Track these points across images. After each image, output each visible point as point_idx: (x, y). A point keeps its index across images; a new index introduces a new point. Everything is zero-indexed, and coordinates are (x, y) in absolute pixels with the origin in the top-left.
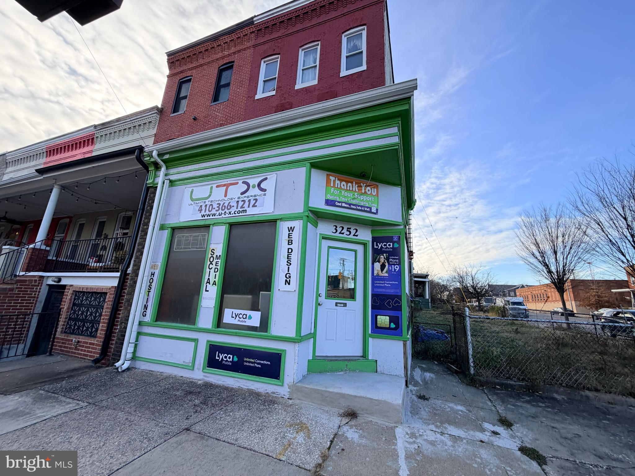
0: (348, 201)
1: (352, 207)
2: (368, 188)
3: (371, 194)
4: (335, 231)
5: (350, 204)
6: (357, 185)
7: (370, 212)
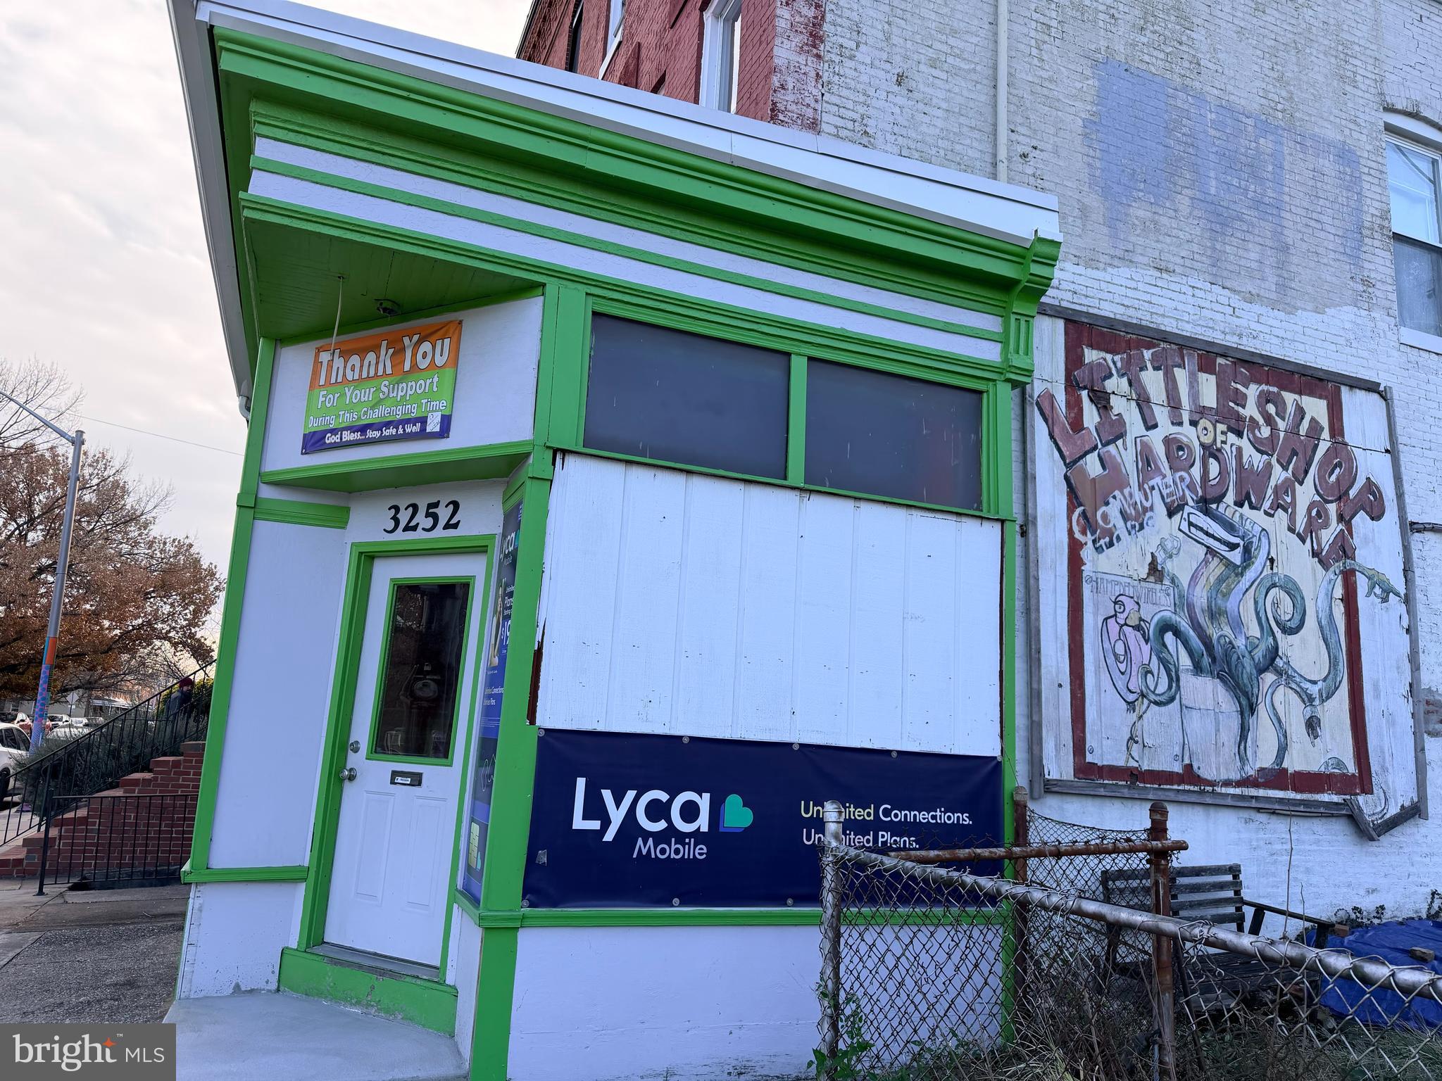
0: (359, 418)
1: (371, 434)
2: (426, 346)
3: (432, 365)
4: (391, 525)
5: (363, 429)
6: (391, 351)
7: (423, 435)
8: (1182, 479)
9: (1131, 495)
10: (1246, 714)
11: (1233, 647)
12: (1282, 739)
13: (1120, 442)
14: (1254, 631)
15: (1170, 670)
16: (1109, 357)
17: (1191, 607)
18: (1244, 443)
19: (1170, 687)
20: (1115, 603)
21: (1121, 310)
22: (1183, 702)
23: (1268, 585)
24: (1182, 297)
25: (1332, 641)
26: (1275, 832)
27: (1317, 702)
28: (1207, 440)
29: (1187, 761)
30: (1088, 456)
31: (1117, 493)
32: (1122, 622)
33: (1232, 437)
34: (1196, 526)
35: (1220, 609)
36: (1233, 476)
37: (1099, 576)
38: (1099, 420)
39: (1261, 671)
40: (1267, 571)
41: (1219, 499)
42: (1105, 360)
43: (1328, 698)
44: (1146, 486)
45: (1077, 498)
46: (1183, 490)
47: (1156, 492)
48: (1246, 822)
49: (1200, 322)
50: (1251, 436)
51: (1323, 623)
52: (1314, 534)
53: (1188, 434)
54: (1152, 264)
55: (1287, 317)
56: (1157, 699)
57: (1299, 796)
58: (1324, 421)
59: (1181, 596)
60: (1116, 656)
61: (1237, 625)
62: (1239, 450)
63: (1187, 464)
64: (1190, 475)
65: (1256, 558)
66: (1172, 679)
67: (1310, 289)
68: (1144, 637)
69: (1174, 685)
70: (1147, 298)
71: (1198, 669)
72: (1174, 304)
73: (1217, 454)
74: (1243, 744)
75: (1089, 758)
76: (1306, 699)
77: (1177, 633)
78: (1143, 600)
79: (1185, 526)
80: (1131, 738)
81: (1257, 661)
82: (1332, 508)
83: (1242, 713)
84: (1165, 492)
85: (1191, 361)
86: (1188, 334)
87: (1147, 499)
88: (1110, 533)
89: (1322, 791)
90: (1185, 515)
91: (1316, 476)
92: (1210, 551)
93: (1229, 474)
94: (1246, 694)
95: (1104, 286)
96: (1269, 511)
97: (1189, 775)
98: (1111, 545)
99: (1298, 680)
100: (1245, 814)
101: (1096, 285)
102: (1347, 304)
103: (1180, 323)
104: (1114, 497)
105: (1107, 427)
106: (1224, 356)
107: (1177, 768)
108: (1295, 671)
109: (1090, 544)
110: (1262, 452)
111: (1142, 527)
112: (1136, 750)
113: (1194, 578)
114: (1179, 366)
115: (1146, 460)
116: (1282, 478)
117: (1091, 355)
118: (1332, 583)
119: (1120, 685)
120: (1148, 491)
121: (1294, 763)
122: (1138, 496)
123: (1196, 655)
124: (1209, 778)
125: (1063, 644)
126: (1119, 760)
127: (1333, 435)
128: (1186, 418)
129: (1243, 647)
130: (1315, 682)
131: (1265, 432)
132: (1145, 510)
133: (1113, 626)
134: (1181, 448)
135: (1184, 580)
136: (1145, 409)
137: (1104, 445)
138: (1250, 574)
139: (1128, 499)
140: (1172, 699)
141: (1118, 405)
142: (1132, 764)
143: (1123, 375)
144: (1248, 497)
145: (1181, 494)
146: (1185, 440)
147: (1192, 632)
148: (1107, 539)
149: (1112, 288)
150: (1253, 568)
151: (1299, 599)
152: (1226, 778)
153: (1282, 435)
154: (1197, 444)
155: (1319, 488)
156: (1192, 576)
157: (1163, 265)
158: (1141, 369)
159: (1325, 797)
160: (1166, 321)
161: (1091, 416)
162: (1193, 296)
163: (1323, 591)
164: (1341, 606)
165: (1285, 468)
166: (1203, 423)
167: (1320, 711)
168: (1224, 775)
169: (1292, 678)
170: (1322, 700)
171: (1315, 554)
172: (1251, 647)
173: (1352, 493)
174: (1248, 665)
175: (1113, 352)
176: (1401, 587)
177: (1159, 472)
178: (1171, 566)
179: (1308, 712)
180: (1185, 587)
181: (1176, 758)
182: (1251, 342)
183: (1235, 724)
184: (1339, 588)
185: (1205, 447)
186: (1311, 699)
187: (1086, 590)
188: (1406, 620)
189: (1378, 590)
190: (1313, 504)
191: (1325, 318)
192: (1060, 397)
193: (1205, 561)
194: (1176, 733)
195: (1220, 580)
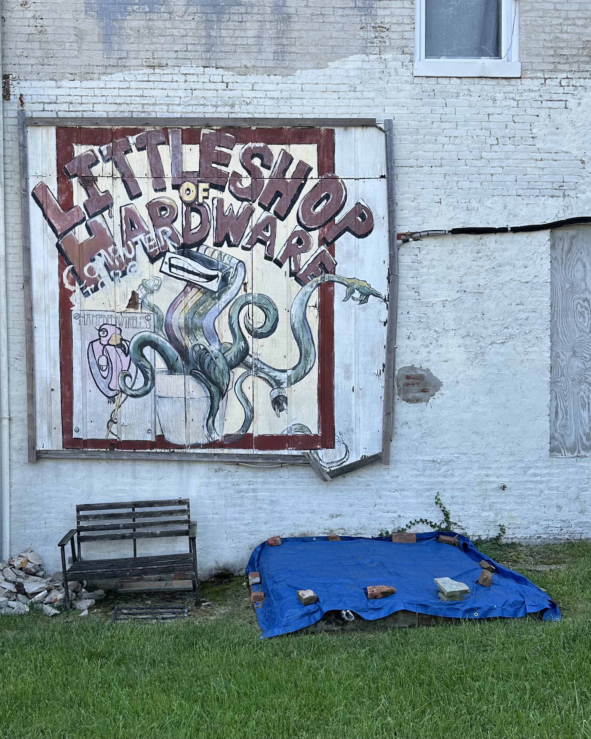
8: (164, 233)
9: (115, 251)
10: (216, 399)
11: (208, 352)
12: (249, 413)
13: (106, 213)
14: (227, 337)
15: (147, 372)
16: (96, 148)
17: (168, 327)
18: (227, 196)
19: (146, 384)
20: (100, 330)
21: (114, 107)
22: (157, 393)
23: (242, 304)
24: (175, 85)
25: (305, 339)
26: (243, 477)
27: (285, 385)
28: (189, 198)
29: (159, 433)
30: (76, 228)
31: (102, 251)
32: (105, 343)
33: (213, 193)
34: (177, 267)
35: (196, 325)
36: (213, 223)
37: (86, 313)
38: (88, 198)
39: (231, 366)
40: (242, 293)
41: (200, 243)
42: (92, 151)
43: (296, 381)
44: (129, 243)
45: (66, 259)
46: (165, 241)
47: (139, 247)
48: (216, 471)
49: (192, 102)
50: (232, 188)
51: (296, 326)
52: (292, 259)
53: (171, 196)
54: (144, 64)
55: (284, 80)
56: (133, 393)
57: (261, 452)
58: (313, 162)
59: (160, 319)
60: (100, 367)
61: (213, 335)
62: (221, 202)
63: (169, 220)
64: (172, 228)
65: (232, 284)
66: (148, 379)
67: (312, 49)
68: (124, 351)
69: (149, 382)
70: (140, 92)
71: (172, 369)
72: (165, 93)
73: (199, 208)
74: (211, 419)
75: (75, 435)
76: (274, 384)
77: (155, 346)
78: (124, 326)
79: (166, 268)
80: (111, 420)
81: (229, 359)
82: (315, 235)
83: (212, 398)
84: (147, 245)
85: (174, 138)
86: (179, 116)
87: (130, 252)
88: (95, 281)
89: (283, 448)
90: (167, 260)
91: (300, 210)
92: (190, 284)
93: (210, 222)
94: (216, 384)
95: (97, 92)
96: (247, 246)
97: (161, 442)
98: (96, 289)
99: (267, 370)
100: (216, 466)
101: (91, 92)
102: (353, 54)
103: (171, 107)
104: (100, 255)
105: (95, 203)
106: (208, 126)
107: (150, 438)
108: (265, 364)
109: (78, 291)
110: (242, 200)
111: (124, 274)
112: (114, 428)
113: (173, 306)
114: (163, 143)
115: (131, 223)
116: (263, 217)
117: (79, 150)
118: (308, 294)
119: (102, 386)
120: (131, 246)
121: (258, 429)
122: (121, 251)
123: (171, 360)
124: (179, 443)
125: (55, 362)
126: (102, 435)
127: (321, 172)
128: (169, 184)
129: (216, 351)
130: (284, 371)
131: (247, 182)
132: (128, 261)
133: (98, 347)
134: (164, 209)
135: (164, 308)
136: (129, 183)
137: (90, 217)
138: (225, 298)
139: (112, 254)
140: (147, 393)
141: (103, 184)
142: (112, 437)
143: (108, 161)
144: (227, 238)
145: (163, 244)
146: (168, 201)
147: (168, 344)
148: (93, 286)
149: (105, 92)
150: (229, 292)
151: (272, 311)
152: (195, 442)
153: (266, 182)
154: (179, 203)
155: (302, 220)
156: (172, 304)
157: (156, 62)
158: (126, 153)
159: (285, 452)
160: (157, 108)
161: (80, 196)
162: (186, 81)
163: (297, 302)
164: (316, 312)
165: (267, 209)
166: (186, 185)
167: (287, 392)
168: (193, 441)
169: (261, 370)
170: (290, 383)
171: (292, 274)
172: (224, 350)
173: (337, 219)
174: (221, 363)
175: (100, 144)
176: (384, 291)
177: (141, 228)
178: (151, 299)
179: (276, 393)
180: (164, 312)
181: (149, 431)
182: (244, 108)
183: (205, 405)
184: (315, 299)
185: (187, 204)
186: (279, 383)
187: (75, 324)
188: (385, 315)
189: (357, 294)
190: (294, 234)
191: (327, 71)
192: (53, 187)
193: (185, 291)
194: (148, 415)
195: (197, 305)
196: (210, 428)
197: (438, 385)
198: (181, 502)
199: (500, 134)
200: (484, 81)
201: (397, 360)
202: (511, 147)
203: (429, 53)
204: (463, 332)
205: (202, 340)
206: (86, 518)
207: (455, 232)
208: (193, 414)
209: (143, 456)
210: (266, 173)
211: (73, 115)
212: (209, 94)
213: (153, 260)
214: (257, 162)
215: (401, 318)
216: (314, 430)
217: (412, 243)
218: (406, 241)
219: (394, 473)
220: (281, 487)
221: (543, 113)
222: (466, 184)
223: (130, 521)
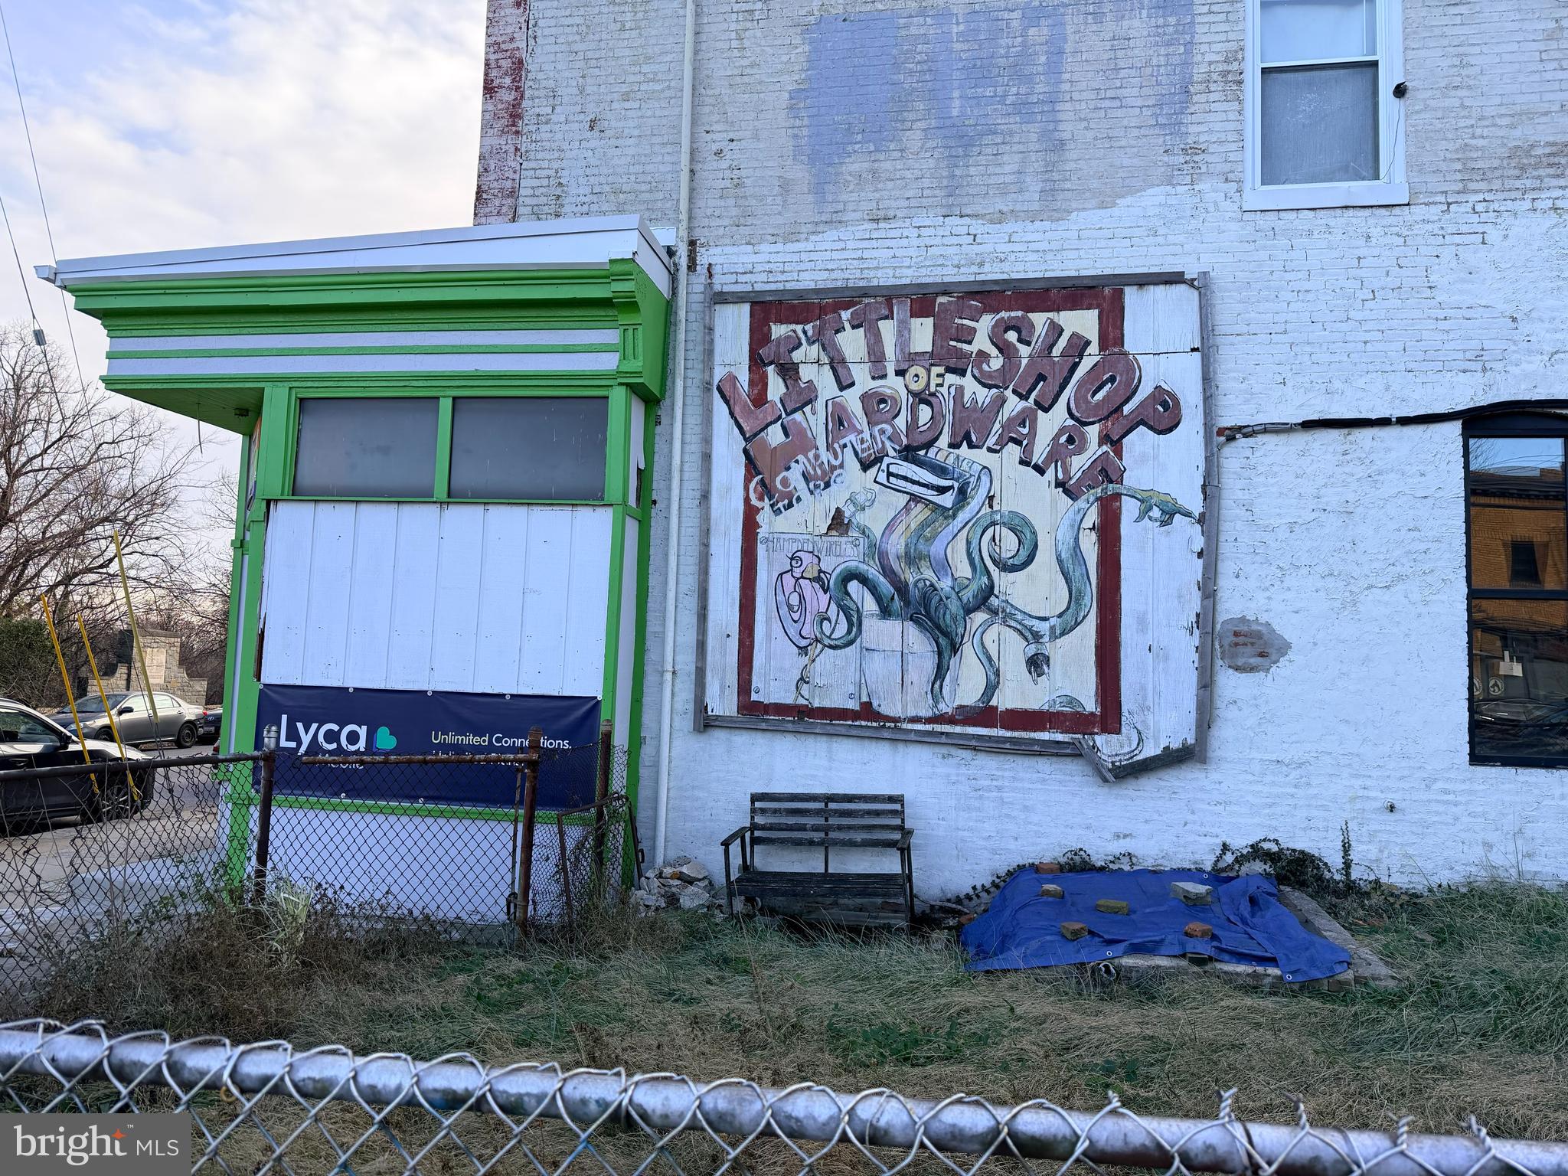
8: (882, 432)
9: (817, 457)
10: (946, 655)
11: (936, 589)
12: (993, 677)
13: (807, 409)
14: (963, 570)
15: (851, 616)
16: (799, 328)
17: (883, 556)
18: (969, 383)
19: (849, 632)
20: (792, 559)
21: (825, 275)
22: (864, 644)
23: (985, 524)
24: (904, 242)
25: (1076, 574)
26: (982, 768)
27: (1046, 639)
28: (917, 387)
29: (865, 699)
30: (770, 428)
31: (800, 457)
32: (799, 576)
33: (951, 379)
34: (897, 476)
35: (920, 553)
36: (949, 418)
37: (775, 536)
38: (784, 390)
39: (969, 611)
40: (986, 510)
41: (929, 444)
42: (794, 331)
43: (1062, 634)
44: (836, 446)
45: (755, 467)
46: (883, 443)
47: (849, 450)
48: (944, 757)
49: (927, 263)
50: (976, 372)
51: (1063, 556)
52: (1059, 463)
53: (894, 385)
54: (866, 217)
55: (1054, 226)
56: (833, 643)
57: (1008, 734)
58: (1092, 333)
59: (872, 546)
60: (790, 607)
61: (943, 566)
62: (960, 390)
63: (890, 416)
64: (893, 426)
65: (972, 498)
66: (853, 625)
67: (1094, 184)
68: (822, 587)
69: (854, 629)
70: (859, 254)
71: (885, 612)
72: (891, 253)
73: (930, 398)
74: (938, 683)
75: (754, 697)
76: (1030, 637)
77: (864, 580)
78: (824, 553)
79: (882, 477)
80: (802, 679)
81: (965, 600)
82: (1093, 432)
83: (940, 654)
84: (858, 448)
85: (900, 310)
86: (907, 281)
87: (836, 458)
88: (790, 496)
89: (1043, 729)
90: (884, 467)
91: (1072, 398)
92: (914, 498)
93: (944, 417)
94: (946, 634)
95: (804, 256)
96: (995, 447)
97: (867, 711)
98: (790, 505)
99: (1019, 616)
100: (944, 750)
101: (796, 257)
102: (1153, 186)
103: (898, 271)
104: (797, 462)
105: (794, 396)
106: (945, 293)
107: (853, 705)
108: (1016, 609)
109: (767, 508)
110: (989, 387)
111: (827, 485)
112: (805, 689)
113: (890, 527)
114: (886, 318)
115: (839, 420)
116: (1019, 408)
117: (778, 331)
118: (1082, 513)
119: (792, 632)
120: (838, 450)
121: (1006, 700)
122: (825, 456)
123: (885, 600)
124: (892, 715)
125: (734, 599)
126: (789, 699)
127: (1103, 345)
128: (891, 369)
129: (948, 589)
130: (1045, 619)
131: (996, 363)
132: (833, 468)
133: (788, 580)
134: (883, 401)
135: (877, 530)
136: (840, 370)
137: (788, 414)
138: (963, 516)
139: (813, 461)
140: (851, 643)
141: (806, 373)
142: (801, 701)
143: (814, 342)
144: (967, 437)
145: (880, 445)
146: (888, 392)
147: (882, 579)
148: (786, 502)
149: (814, 256)
150: (968, 509)
151: (1028, 535)
152: (914, 714)
153: (1024, 362)
154: (903, 393)
155: (1074, 411)
156: (888, 525)
157: (881, 214)
158: (837, 332)
159: (1045, 736)
160: (880, 273)
161: (776, 389)
162: (919, 236)
163: (1066, 522)
164: (1094, 536)
165: (1024, 397)
166: (913, 371)
167: (1049, 648)
168: (911, 712)
169: (1011, 616)
170: (1054, 637)
171: (1059, 484)
172: (958, 588)
173: (1127, 409)
174: (954, 606)
175: (805, 322)
176: (1196, 506)
177: (854, 429)
178: (861, 518)
179: (1032, 650)
180: (878, 536)
181: (851, 696)
182: (997, 267)
183: (930, 664)
184: (1092, 517)
185: (915, 394)
186: (1037, 637)
187: (761, 550)
188: (1199, 543)
189: (1156, 513)
190: (1062, 430)
191: (1116, 211)
192: (744, 377)
193: (907, 508)
194: (852, 673)
195: (924, 525)
196: (936, 696)
197: (1284, 648)
198: (892, 799)
199: (1376, 285)
200: (1351, 212)
201: (1220, 607)
202: (1395, 303)
203: (1269, 177)
204: (1322, 569)
205: (928, 574)
206: (763, 811)
207: (1309, 425)
208: (912, 675)
209: (843, 731)
210: (1024, 351)
211: (773, 287)
212: (951, 251)
213: (865, 466)
214: (1012, 336)
215: (1226, 548)
216: (1090, 705)
217: (1242, 442)
218: (1231, 439)
219: (1214, 776)
220: (1040, 786)
221: (1447, 253)
222: (1324, 357)
223: (821, 821)
